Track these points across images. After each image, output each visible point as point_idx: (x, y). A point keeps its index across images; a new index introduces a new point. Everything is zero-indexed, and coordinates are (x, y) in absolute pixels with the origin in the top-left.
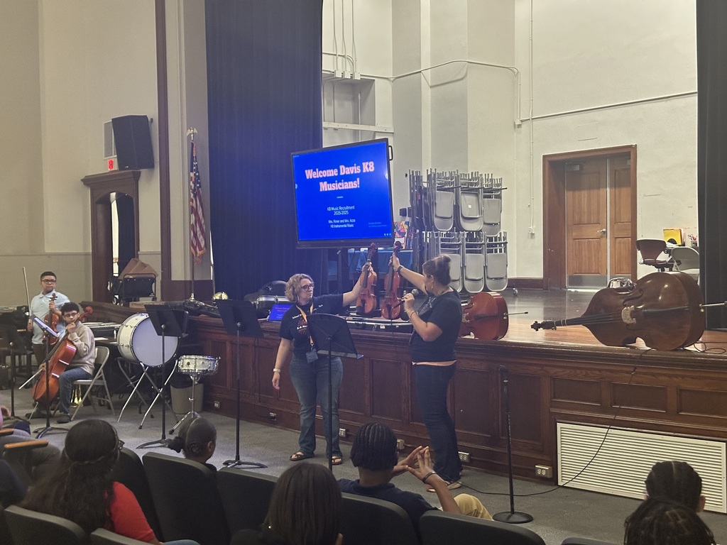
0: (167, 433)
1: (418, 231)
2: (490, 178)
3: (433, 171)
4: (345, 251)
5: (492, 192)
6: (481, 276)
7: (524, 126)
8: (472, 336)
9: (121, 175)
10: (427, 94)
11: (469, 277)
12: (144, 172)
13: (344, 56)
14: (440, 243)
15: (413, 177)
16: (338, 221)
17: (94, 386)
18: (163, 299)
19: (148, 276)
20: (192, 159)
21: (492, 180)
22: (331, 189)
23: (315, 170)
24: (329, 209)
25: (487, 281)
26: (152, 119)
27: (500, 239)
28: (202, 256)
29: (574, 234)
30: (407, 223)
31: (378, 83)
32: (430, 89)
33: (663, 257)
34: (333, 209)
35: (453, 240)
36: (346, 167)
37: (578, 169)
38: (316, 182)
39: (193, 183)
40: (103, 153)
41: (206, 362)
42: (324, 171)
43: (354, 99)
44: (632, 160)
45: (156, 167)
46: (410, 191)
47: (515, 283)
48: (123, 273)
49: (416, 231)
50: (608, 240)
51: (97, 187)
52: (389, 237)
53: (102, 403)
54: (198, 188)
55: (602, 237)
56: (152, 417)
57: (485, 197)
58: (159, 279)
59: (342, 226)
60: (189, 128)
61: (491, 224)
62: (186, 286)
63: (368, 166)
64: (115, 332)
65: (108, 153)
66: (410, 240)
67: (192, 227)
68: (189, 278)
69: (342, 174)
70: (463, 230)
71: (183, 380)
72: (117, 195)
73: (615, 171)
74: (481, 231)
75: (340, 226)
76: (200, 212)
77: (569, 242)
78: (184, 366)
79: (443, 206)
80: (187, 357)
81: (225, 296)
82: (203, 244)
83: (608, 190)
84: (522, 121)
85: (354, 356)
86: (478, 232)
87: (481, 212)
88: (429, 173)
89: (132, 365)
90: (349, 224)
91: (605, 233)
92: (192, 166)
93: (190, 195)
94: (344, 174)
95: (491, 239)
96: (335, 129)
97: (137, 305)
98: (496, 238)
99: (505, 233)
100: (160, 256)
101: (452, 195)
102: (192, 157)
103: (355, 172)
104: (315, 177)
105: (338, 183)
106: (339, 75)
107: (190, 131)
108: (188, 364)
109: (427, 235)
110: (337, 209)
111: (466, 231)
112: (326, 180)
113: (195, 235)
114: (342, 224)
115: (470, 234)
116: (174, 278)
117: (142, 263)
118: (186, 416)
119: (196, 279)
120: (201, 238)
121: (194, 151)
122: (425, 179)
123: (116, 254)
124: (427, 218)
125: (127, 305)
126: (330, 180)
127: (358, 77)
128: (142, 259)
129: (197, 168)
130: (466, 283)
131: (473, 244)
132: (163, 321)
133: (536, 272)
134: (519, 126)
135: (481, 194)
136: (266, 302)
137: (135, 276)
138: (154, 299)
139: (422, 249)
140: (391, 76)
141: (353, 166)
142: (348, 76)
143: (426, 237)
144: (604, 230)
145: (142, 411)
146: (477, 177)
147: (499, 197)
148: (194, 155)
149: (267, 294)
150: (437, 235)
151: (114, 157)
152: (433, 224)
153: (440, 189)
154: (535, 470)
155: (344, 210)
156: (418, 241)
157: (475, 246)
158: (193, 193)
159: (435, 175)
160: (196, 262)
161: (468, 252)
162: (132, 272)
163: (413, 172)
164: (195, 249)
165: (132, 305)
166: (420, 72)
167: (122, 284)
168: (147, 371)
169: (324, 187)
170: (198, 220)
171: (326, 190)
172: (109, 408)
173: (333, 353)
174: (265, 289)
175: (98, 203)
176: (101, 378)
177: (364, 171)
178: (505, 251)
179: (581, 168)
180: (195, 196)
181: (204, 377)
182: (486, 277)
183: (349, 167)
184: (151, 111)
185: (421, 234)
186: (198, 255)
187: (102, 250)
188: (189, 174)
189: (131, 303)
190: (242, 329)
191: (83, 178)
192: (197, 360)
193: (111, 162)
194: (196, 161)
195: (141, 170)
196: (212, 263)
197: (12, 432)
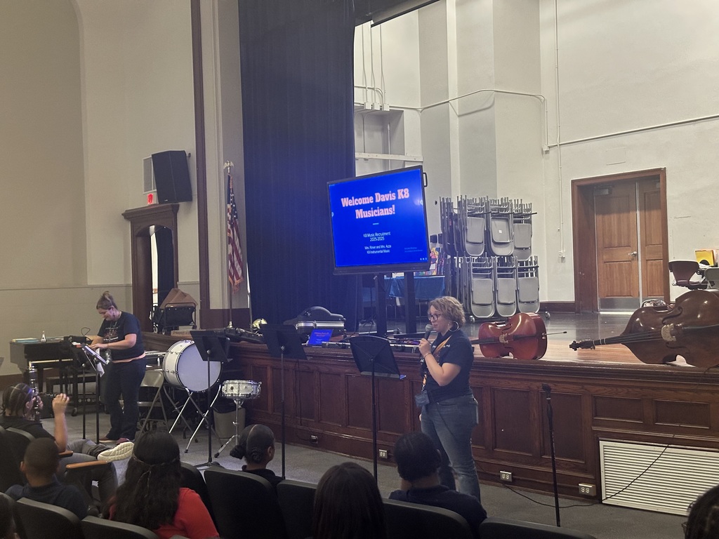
0: (213, 456)
1: (449, 257)
2: (520, 203)
3: (464, 197)
4: (381, 276)
5: (522, 217)
6: (513, 300)
7: (552, 151)
8: (511, 356)
9: (162, 208)
10: (455, 123)
11: (502, 301)
12: (182, 205)
13: (373, 89)
14: (472, 268)
15: (444, 204)
16: (374, 247)
18: (201, 327)
19: (188, 305)
20: (229, 191)
21: (521, 205)
22: (367, 216)
23: (350, 198)
24: (365, 236)
25: (520, 305)
26: (190, 154)
27: (531, 263)
28: (239, 285)
29: (605, 257)
30: (438, 249)
31: (406, 113)
32: (458, 119)
33: (696, 278)
34: (369, 235)
35: (484, 265)
36: (381, 194)
37: (607, 193)
38: (352, 210)
39: (230, 214)
40: (143, 188)
41: (249, 387)
42: (360, 199)
43: (384, 130)
44: (661, 183)
45: (193, 199)
46: (441, 217)
47: (546, 307)
48: (165, 302)
49: (446, 257)
50: (640, 263)
51: (137, 220)
52: (425, 261)
54: (235, 218)
55: (633, 259)
56: (196, 441)
57: (515, 222)
58: (198, 308)
59: (378, 252)
60: (225, 161)
61: (522, 249)
62: (224, 315)
63: (403, 193)
64: (158, 360)
65: (147, 188)
66: (441, 266)
67: (230, 257)
68: (227, 307)
69: (377, 201)
70: (494, 255)
71: (227, 404)
72: (156, 229)
73: (645, 194)
74: (512, 255)
75: (376, 252)
76: (237, 242)
77: (600, 267)
78: (228, 391)
79: (474, 231)
80: (231, 381)
81: (264, 322)
82: (240, 273)
83: (638, 212)
84: (549, 147)
85: (397, 376)
86: (509, 257)
87: (511, 237)
88: (460, 200)
89: (176, 390)
90: (385, 250)
91: (636, 255)
92: (229, 197)
93: (227, 226)
94: (379, 201)
95: (522, 263)
96: (366, 160)
97: (178, 333)
98: (527, 262)
99: (536, 257)
100: (199, 285)
101: (482, 221)
102: (229, 189)
103: (391, 199)
104: (351, 205)
105: (374, 210)
106: (368, 107)
107: (227, 165)
108: (232, 388)
109: (459, 261)
110: (373, 235)
111: (497, 256)
112: (361, 207)
113: (233, 265)
114: (378, 250)
115: (501, 259)
116: (211, 308)
117: (183, 293)
118: (230, 440)
119: (233, 307)
120: (238, 267)
121: (230, 184)
122: (455, 206)
123: (155, 285)
124: (458, 244)
125: (168, 333)
126: (366, 207)
127: (387, 109)
128: (179, 287)
129: (234, 200)
130: (498, 307)
131: (505, 268)
132: (207, 346)
133: (568, 295)
134: (547, 152)
135: (511, 219)
136: (305, 327)
137: (175, 305)
138: (195, 327)
139: (454, 273)
140: (419, 106)
141: (389, 193)
142: (377, 108)
143: (458, 263)
144: (635, 253)
145: (187, 436)
146: (506, 202)
147: (529, 222)
148: (231, 188)
149: (306, 319)
150: (468, 260)
151: (154, 192)
152: (464, 249)
153: (472, 215)
154: (578, 489)
155: (380, 237)
156: (449, 266)
157: (507, 270)
158: (230, 223)
159: (465, 201)
160: (233, 290)
161: (499, 276)
162: (172, 301)
163: (443, 199)
164: (232, 278)
165: (174, 334)
166: (448, 102)
167: (163, 313)
168: (192, 396)
169: (360, 214)
170: (235, 250)
171: (362, 217)
173: (376, 374)
174: (304, 315)
175: (138, 235)
177: (399, 198)
178: (537, 275)
179: (610, 192)
180: (232, 227)
181: (248, 402)
182: (518, 301)
183: (384, 194)
184: (189, 146)
185: (452, 259)
186: (236, 284)
187: (142, 281)
188: (226, 206)
189: (172, 332)
190: (286, 352)
191: (123, 212)
192: (241, 385)
193: (151, 196)
194: (233, 193)
195: (180, 203)
196: (249, 292)
197: (72, 454)
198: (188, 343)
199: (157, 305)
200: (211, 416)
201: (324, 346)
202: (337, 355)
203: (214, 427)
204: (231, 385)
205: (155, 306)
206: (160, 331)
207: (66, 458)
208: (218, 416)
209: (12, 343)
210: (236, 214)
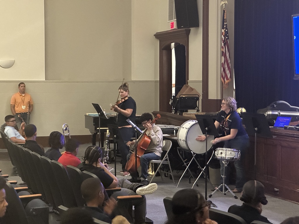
0: (208, 196)
9: (178, 32)
12: (192, 30)
17: (162, 164)
18: (203, 111)
19: (195, 96)
20: (224, 21)
28: (228, 83)
39: (224, 36)
40: (168, 18)
41: (233, 153)
45: (200, 26)
48: (179, 94)
51: (163, 39)
53: (167, 175)
54: (227, 39)
56: (197, 185)
58: (201, 98)
60: (222, 0)
62: (217, 103)
64: (175, 131)
65: (170, 18)
67: (222, 65)
68: (219, 98)
71: (216, 163)
72: (175, 45)
76: (228, 55)
78: (219, 154)
80: (221, 149)
81: (244, 110)
82: (229, 76)
89: (184, 151)
92: (223, 25)
93: (221, 44)
97: (187, 114)
100: (202, 83)
102: (224, 19)
107: (222, 3)
108: (221, 153)
113: (224, 70)
116: (210, 98)
117: (191, 87)
120: (228, 72)
121: (225, 16)
123: (174, 82)
125: (181, 114)
128: (189, 84)
129: (227, 26)
136: (272, 115)
137: (186, 96)
138: (198, 111)
145: (191, 182)
148: (225, 18)
149: (273, 109)
151: (174, 21)
158: (224, 43)
160: (224, 88)
162: (184, 93)
164: (224, 79)
165: (185, 114)
167: (178, 100)
168: (195, 157)
170: (226, 60)
172: (171, 178)
174: (272, 106)
175: (164, 49)
176: (166, 160)
180: (225, 45)
181: (231, 162)
186: (226, 83)
187: (165, 79)
188: (221, 31)
189: (184, 113)
190: (258, 132)
191: (155, 33)
192: (227, 151)
193: (173, 24)
194: (226, 22)
195: (191, 28)
196: (235, 88)
197: (120, 190)
198: (194, 122)
199: (174, 95)
200: (207, 171)
201: (286, 128)
202: (294, 135)
203: (209, 177)
204: (220, 151)
205: (173, 96)
206: (176, 112)
207: (117, 192)
208: (212, 170)
209: (86, 116)
210: (228, 36)
